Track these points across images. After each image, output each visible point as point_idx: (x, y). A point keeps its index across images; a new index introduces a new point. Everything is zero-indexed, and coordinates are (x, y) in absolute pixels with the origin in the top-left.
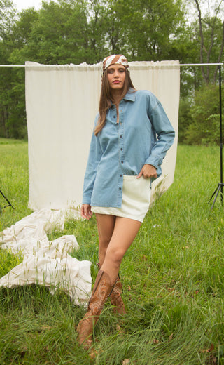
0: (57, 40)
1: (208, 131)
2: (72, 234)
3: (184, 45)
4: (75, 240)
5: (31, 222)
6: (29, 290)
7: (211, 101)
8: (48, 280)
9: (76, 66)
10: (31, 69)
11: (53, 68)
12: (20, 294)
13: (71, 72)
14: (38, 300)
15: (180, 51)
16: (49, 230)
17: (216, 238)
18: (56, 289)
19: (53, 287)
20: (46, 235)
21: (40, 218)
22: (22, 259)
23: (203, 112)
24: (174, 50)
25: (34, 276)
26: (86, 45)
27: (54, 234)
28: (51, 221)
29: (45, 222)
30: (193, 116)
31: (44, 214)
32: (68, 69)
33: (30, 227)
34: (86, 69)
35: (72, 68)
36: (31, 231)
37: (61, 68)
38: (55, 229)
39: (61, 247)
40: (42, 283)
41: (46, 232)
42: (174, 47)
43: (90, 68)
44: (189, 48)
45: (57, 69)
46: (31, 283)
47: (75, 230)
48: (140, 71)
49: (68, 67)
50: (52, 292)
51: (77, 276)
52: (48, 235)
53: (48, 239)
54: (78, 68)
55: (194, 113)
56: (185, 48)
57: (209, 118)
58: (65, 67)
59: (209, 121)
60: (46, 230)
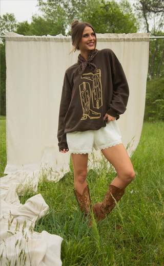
1: (154, 112)
7: (156, 89)
9: (53, 37)
11: (31, 38)
13: (48, 43)
16: (22, 191)
20: (18, 198)
21: (15, 179)
28: (24, 184)
29: (18, 184)
31: (19, 175)
32: (45, 40)
34: (62, 40)
35: (49, 39)
36: (4, 193)
37: (39, 38)
38: (28, 190)
41: (18, 194)
43: (65, 39)
45: (35, 40)
48: (112, 43)
49: (45, 38)
51: (44, 260)
52: (20, 197)
53: (19, 202)
54: (55, 39)
57: (154, 102)
58: (42, 38)
59: (155, 104)
60: (19, 192)
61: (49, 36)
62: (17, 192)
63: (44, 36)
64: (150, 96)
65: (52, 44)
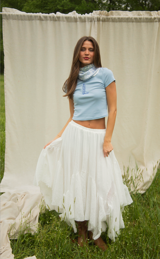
10: (9, 17)
11: (35, 17)
32: (54, 19)
34: (75, 20)
35: (59, 18)
37: (46, 17)
43: (80, 18)
45: (40, 19)
49: (54, 17)
54: (66, 18)
58: (50, 17)
61: (59, 14)
62: (9, 234)
63: (52, 14)
65: (63, 24)
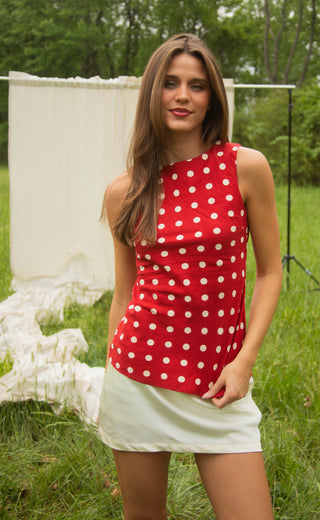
0: (42, 10)
2: (77, 326)
3: (241, 25)
4: (82, 337)
5: (17, 307)
6: (24, 408)
7: (279, 115)
8: (52, 395)
10: (18, 83)
12: (12, 413)
13: (76, 89)
14: (38, 422)
15: (236, 36)
16: (44, 319)
17: (278, 336)
18: (62, 407)
19: (57, 404)
20: (38, 327)
21: (29, 301)
22: (11, 364)
23: (266, 131)
24: (225, 32)
25: (32, 390)
26: (87, 20)
27: (50, 327)
28: (46, 306)
29: (37, 308)
30: (250, 137)
31: (33, 295)
33: (15, 315)
34: (98, 87)
36: (17, 320)
37: (64, 83)
38: (52, 318)
39: (61, 346)
40: (43, 399)
41: (39, 323)
42: (225, 27)
43: (104, 85)
44: (248, 31)
45: (56, 84)
46: (27, 398)
47: (80, 322)
50: (57, 412)
51: (89, 390)
52: (42, 327)
53: (41, 332)
55: (252, 132)
56: (242, 31)
57: (274, 142)
58: (68, 83)
59: (275, 146)
60: (39, 320)
61: (79, 79)
62: (36, 319)
63: (71, 80)
64: (264, 127)
65: (83, 92)
